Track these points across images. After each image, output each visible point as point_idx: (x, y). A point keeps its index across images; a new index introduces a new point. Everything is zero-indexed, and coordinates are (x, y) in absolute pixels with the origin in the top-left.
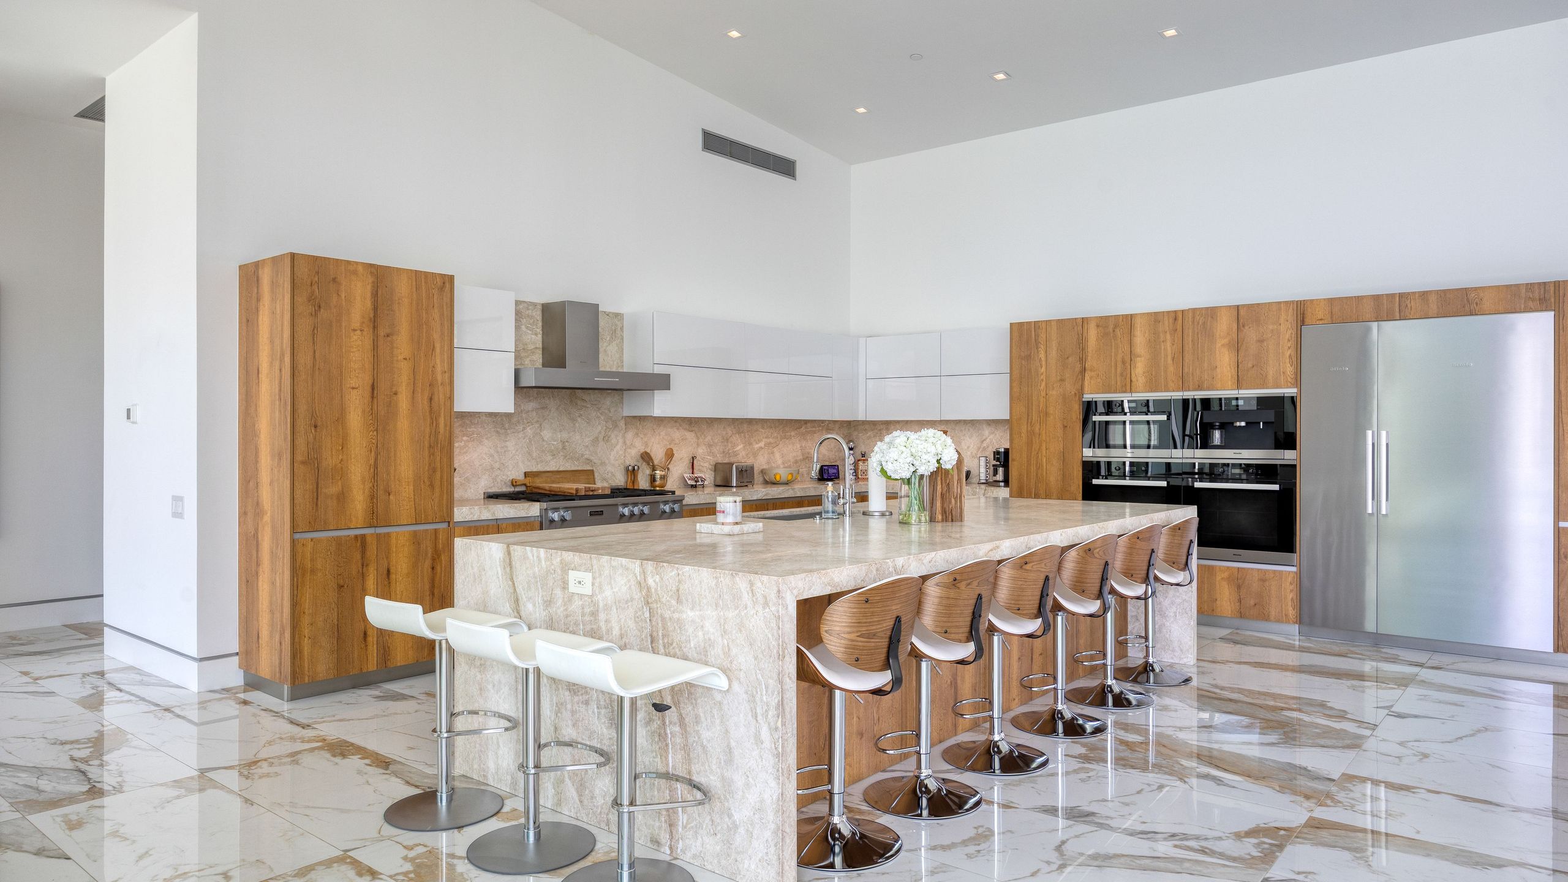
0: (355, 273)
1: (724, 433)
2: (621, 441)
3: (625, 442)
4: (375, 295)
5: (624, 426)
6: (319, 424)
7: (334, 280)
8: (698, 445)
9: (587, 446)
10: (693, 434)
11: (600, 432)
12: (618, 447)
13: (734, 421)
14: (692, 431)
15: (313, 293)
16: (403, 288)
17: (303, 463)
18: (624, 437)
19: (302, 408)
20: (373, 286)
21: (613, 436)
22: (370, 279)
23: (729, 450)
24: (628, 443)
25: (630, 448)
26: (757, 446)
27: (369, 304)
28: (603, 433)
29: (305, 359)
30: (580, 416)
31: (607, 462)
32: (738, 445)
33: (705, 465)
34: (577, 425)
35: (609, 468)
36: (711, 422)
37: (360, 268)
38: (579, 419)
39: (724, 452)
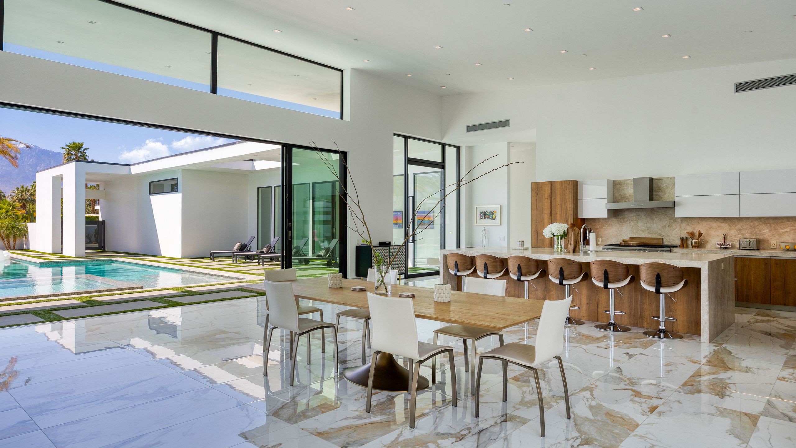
0: (546, 184)
1: (752, 224)
2: (678, 227)
3: (680, 228)
4: (551, 189)
5: (680, 221)
6: (538, 222)
7: (541, 187)
8: (730, 229)
9: (660, 229)
10: (726, 225)
11: (666, 224)
12: (677, 229)
13: (760, 218)
14: (726, 223)
15: (536, 191)
16: (558, 186)
17: (534, 231)
18: (680, 225)
19: (534, 218)
20: (550, 187)
21: (674, 225)
22: (550, 185)
23: (756, 232)
24: (682, 228)
25: (684, 230)
26: (781, 231)
27: (549, 192)
28: (668, 224)
29: (534, 207)
30: (656, 218)
31: (670, 235)
32: (764, 230)
33: (737, 239)
34: (655, 221)
35: (672, 238)
36: (740, 219)
37: (547, 183)
38: (656, 219)
39: (751, 233)
